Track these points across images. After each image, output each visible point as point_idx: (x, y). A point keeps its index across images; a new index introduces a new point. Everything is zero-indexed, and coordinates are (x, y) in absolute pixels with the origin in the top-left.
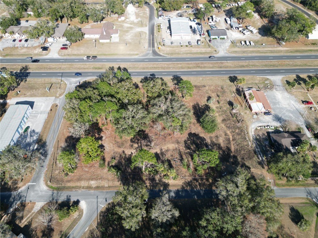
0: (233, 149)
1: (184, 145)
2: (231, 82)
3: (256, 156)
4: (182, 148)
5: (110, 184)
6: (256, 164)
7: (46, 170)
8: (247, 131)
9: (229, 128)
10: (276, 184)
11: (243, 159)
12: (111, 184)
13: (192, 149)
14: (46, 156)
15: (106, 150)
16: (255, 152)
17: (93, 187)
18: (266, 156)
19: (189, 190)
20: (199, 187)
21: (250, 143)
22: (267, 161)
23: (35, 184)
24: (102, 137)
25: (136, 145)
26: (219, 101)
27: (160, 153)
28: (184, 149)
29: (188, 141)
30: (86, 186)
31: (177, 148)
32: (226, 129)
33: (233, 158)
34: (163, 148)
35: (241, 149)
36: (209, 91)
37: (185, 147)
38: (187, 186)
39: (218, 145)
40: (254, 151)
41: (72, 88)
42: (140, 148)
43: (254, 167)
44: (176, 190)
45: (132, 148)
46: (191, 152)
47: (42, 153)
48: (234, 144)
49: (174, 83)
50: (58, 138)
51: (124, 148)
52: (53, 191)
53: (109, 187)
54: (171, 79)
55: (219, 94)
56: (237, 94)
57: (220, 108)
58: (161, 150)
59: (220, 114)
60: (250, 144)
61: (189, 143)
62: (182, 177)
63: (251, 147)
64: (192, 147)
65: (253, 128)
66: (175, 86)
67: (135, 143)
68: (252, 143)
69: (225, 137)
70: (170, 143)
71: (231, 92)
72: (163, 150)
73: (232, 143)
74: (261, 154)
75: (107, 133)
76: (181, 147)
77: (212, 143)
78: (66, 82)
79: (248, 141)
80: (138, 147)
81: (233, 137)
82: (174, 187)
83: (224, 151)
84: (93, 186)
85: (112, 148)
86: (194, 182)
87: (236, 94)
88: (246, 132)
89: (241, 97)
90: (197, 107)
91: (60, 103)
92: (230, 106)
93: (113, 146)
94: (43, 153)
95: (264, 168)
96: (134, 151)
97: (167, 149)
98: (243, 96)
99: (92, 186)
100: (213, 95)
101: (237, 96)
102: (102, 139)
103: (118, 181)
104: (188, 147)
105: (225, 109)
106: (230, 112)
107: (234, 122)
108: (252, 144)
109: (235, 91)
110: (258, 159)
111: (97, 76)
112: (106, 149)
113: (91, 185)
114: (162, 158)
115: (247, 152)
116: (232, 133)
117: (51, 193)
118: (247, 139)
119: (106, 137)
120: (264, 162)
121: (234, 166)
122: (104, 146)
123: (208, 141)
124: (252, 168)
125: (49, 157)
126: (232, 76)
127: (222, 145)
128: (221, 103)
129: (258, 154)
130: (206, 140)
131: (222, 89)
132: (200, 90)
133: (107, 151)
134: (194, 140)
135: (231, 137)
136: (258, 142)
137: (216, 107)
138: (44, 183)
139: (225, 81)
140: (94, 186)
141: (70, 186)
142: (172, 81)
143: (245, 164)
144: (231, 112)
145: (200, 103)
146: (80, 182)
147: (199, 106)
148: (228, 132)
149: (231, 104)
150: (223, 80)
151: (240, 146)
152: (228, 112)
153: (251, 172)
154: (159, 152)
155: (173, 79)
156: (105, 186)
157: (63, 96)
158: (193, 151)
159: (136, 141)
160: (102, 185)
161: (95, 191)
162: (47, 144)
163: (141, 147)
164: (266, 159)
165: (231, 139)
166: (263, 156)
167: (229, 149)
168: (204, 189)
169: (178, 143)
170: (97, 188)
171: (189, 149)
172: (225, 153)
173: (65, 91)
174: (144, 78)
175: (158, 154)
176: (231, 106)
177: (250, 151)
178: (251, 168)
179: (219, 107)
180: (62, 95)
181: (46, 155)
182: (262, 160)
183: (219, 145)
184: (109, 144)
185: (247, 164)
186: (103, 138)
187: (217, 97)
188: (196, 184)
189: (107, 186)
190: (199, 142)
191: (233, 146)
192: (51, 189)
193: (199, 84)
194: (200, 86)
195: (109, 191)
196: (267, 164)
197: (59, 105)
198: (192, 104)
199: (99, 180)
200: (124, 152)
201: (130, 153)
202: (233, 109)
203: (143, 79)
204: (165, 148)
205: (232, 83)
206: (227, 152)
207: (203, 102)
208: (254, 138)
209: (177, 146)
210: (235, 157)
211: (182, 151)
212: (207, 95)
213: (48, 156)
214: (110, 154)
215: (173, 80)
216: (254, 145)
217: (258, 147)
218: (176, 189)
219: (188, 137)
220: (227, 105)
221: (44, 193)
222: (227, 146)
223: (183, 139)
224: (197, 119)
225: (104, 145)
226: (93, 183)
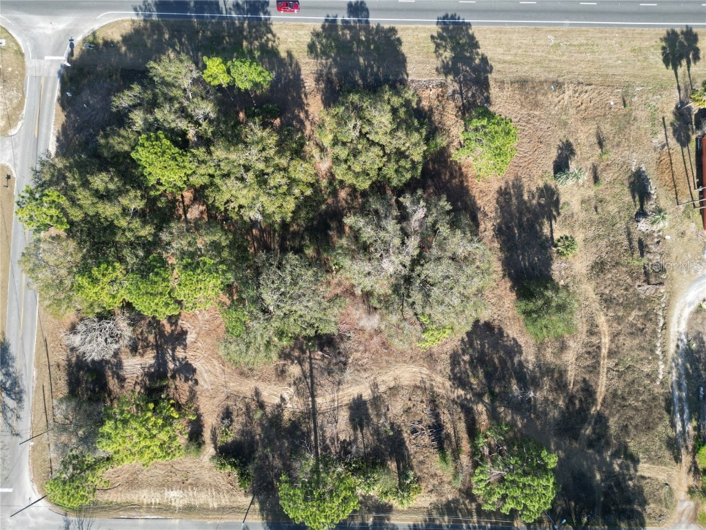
0: (603, 389)
1: (448, 370)
2: (667, 66)
3: (667, 417)
4: (442, 384)
5: (223, 501)
6: (660, 448)
7: (33, 447)
8: (664, 318)
9: (608, 301)
10: (698, 516)
11: (625, 428)
12: (225, 501)
13: (472, 389)
14: (18, 396)
15: (202, 386)
16: (669, 403)
17: (174, 507)
18: (697, 420)
19: (447, 526)
20: (475, 519)
21: (662, 367)
22: (697, 438)
23: (10, 490)
24: (184, 333)
25: (295, 370)
26: (599, 169)
27: (371, 397)
28: (448, 384)
29: (464, 355)
30: (155, 504)
31: (424, 382)
32: (596, 306)
33: (596, 423)
34: (379, 379)
35: (627, 390)
36: (572, 111)
37: (450, 379)
38: (442, 514)
39: (556, 375)
40: (666, 400)
41: (47, 79)
42: (309, 381)
43: (650, 459)
44: (409, 526)
45: (284, 379)
46: (468, 397)
47: (5, 384)
48: (609, 370)
49: (439, 64)
50: (41, 330)
51: (257, 380)
52: (66, 515)
53: (222, 510)
54: (432, 37)
55: (607, 129)
56: (675, 132)
57: (596, 208)
58: (375, 386)
59: (590, 234)
60: (661, 371)
61: (465, 362)
62: (430, 487)
63: (661, 383)
64: (472, 380)
65: (690, 304)
66: (442, 78)
67: (292, 363)
68: (667, 369)
69: (587, 340)
70: (405, 362)
71: (653, 119)
72: (382, 388)
73: (605, 363)
74: (687, 411)
75: (200, 317)
76: (439, 379)
77: (539, 367)
78: (19, 41)
79: (657, 358)
80: (300, 379)
81: (612, 341)
82: (404, 517)
83: (571, 399)
84: (177, 506)
85: (222, 379)
86: (464, 502)
87: (670, 133)
88: (661, 325)
89: (685, 150)
90: (514, 200)
91: (18, 162)
92: (634, 197)
93: (224, 370)
94: (8, 385)
95: (681, 461)
96: (288, 392)
97: (392, 384)
98: (692, 146)
99: (173, 504)
100: (583, 138)
101: (673, 142)
102: (185, 339)
103: (246, 494)
104: (459, 381)
105: (612, 208)
106: (628, 228)
107: (632, 277)
108: (669, 373)
109: (670, 117)
110: (669, 430)
111: (135, 9)
112: (201, 382)
113: (171, 502)
114: (375, 420)
115: (644, 401)
116: (615, 325)
117: (63, 524)
118: (658, 352)
119: (198, 334)
120: (685, 440)
121: (590, 451)
122: (194, 371)
123: (529, 356)
124: (645, 462)
125: (28, 400)
126: (678, 30)
127: (571, 375)
128: (606, 177)
129: (677, 408)
130: (521, 353)
131: (625, 105)
132: (536, 105)
133: (206, 387)
134: (482, 353)
135: (606, 340)
136: (688, 366)
137: (583, 202)
138: (36, 491)
139: (646, 58)
140: (179, 504)
141: (110, 500)
142: (433, 46)
143: (626, 447)
144: (632, 230)
145: (525, 181)
146: (136, 493)
147: (522, 196)
148: (601, 320)
149: (639, 186)
150: (640, 49)
151: (629, 378)
152: (621, 225)
153: (638, 474)
154: (367, 395)
155: (440, 36)
156: (211, 506)
157: (20, 124)
158: (474, 395)
159: (296, 354)
160: (202, 502)
161: (184, 522)
162: (13, 350)
163: (312, 376)
164: (695, 429)
165: (604, 351)
166: (690, 419)
167: (588, 391)
168: (489, 525)
169: (430, 358)
170: (189, 509)
171: (464, 389)
172: (575, 404)
173: (24, 96)
174: (323, 27)
175: (365, 402)
176: (637, 198)
177: (654, 399)
178: (642, 461)
179: (593, 203)
180: (17, 119)
181: (18, 393)
182: (684, 432)
183: (562, 373)
184: (208, 360)
185: (632, 446)
186: (190, 338)
187: (597, 147)
188: (469, 507)
189: (216, 506)
190: (496, 361)
191: (605, 379)
192: (58, 508)
193: (538, 73)
194: (541, 83)
195: (223, 521)
196: (694, 447)
197: (14, 175)
198: (496, 186)
199: (190, 489)
200: (257, 393)
201: (277, 401)
202: (642, 214)
203: (317, 35)
204: (386, 379)
205: (671, 71)
206: (580, 400)
207: (537, 177)
208: (681, 345)
209: (425, 371)
210: (601, 420)
211: (441, 391)
212: (558, 136)
213: (25, 397)
214: (216, 401)
215: (438, 46)
216: (674, 377)
217: (684, 383)
218: (411, 523)
219: (466, 339)
220: (627, 191)
221: (41, 520)
222: (584, 380)
223: (449, 348)
224: (506, 258)
225: (195, 366)
226: (176, 497)
